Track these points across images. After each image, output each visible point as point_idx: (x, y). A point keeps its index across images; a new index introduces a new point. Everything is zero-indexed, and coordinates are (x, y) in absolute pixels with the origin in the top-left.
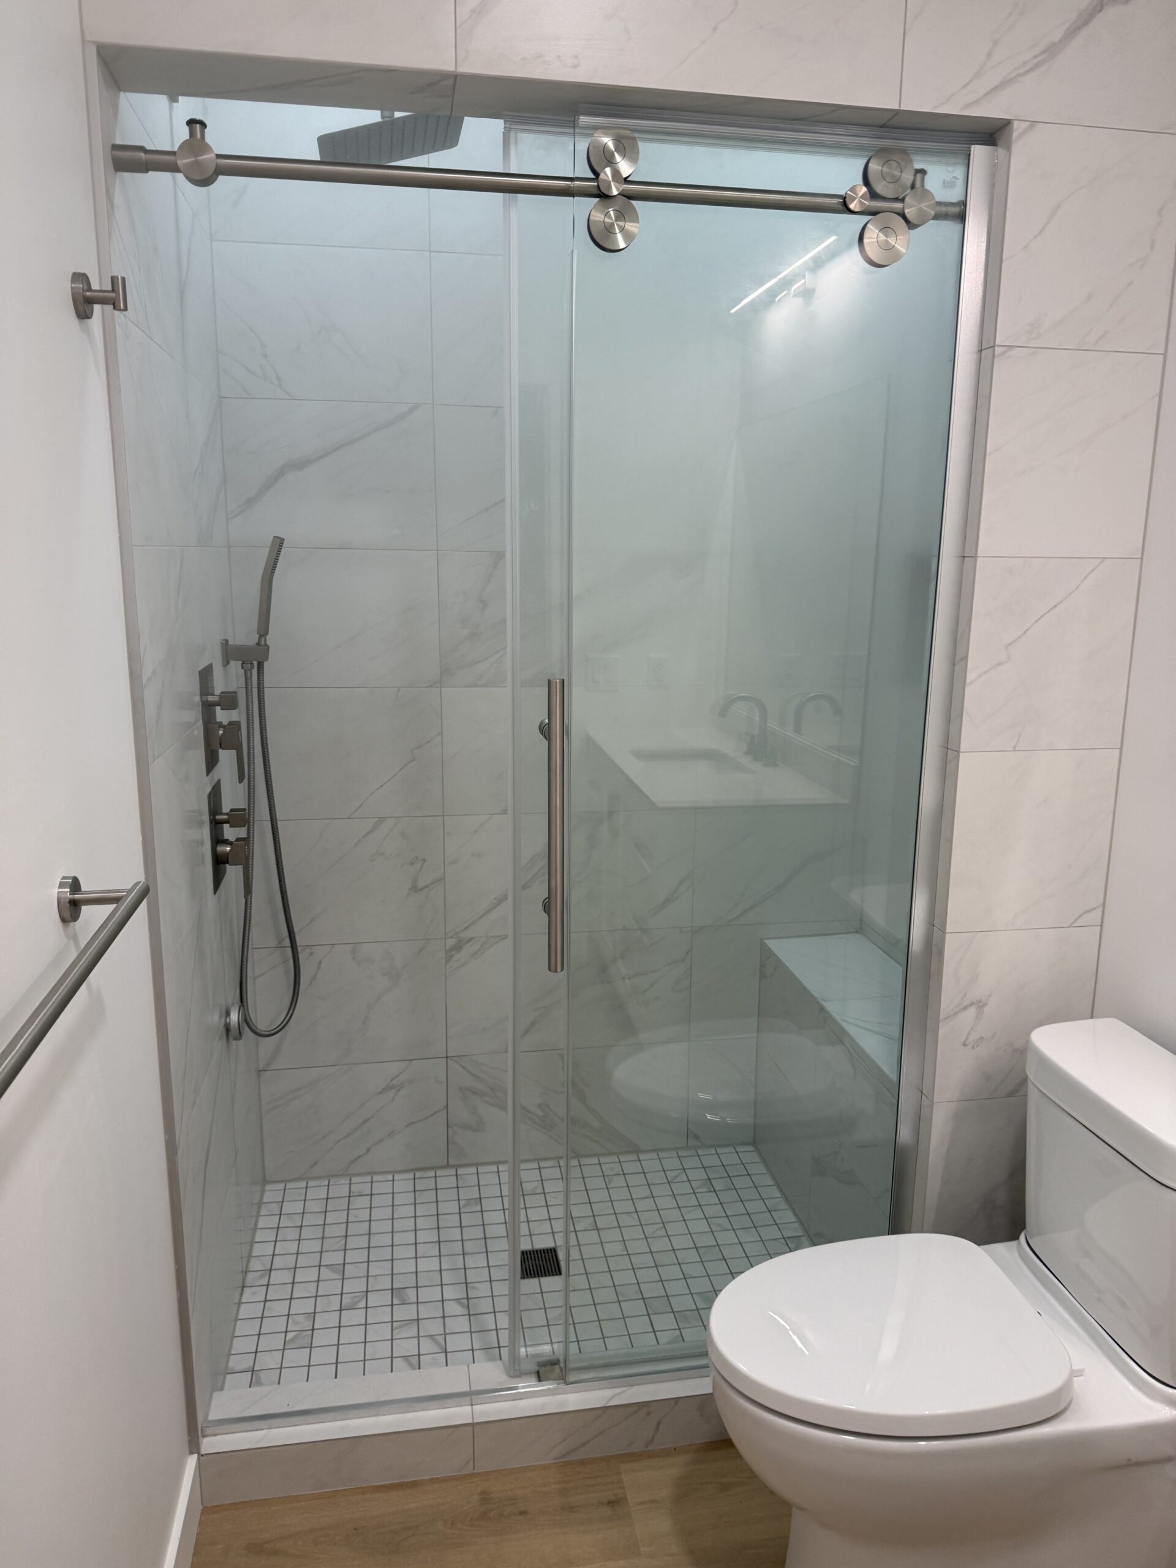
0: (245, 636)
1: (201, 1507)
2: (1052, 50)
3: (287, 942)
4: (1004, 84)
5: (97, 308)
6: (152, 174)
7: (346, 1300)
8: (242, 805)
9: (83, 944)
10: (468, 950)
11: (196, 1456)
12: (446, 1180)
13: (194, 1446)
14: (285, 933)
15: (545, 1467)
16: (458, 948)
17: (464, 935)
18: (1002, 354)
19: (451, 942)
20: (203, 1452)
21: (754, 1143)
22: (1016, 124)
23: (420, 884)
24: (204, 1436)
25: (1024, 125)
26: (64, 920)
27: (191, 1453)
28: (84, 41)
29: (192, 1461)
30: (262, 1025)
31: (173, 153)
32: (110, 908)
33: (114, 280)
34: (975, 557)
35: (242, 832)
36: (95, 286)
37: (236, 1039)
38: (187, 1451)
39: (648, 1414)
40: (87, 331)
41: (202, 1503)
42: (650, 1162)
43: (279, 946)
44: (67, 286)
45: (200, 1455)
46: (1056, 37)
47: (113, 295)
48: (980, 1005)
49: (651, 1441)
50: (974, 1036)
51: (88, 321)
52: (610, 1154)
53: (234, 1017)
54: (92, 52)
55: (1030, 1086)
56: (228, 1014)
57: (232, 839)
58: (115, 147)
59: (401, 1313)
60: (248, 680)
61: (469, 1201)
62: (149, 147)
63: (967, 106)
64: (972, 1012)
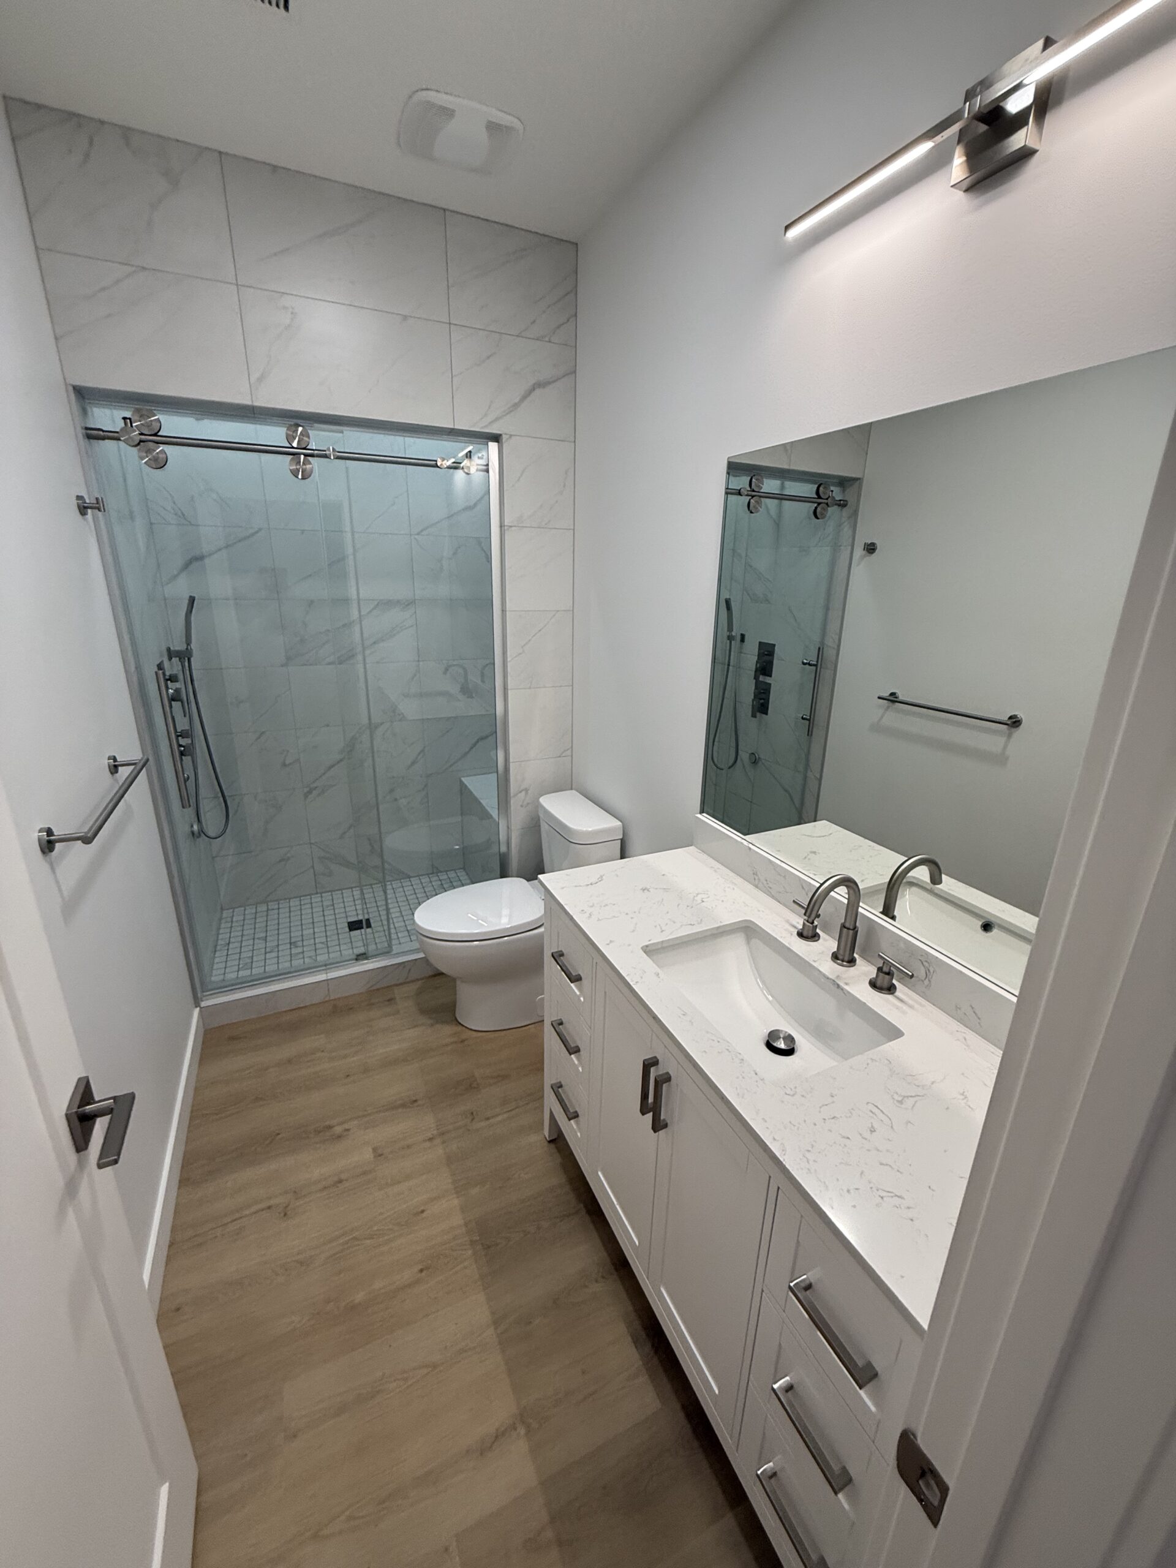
0: (178, 646)
1: (203, 1030)
2: (516, 406)
3: (220, 795)
4: (497, 419)
5: (89, 511)
6: (107, 441)
7: (268, 950)
8: (187, 727)
9: (121, 784)
10: (315, 792)
11: (198, 1009)
12: (316, 899)
13: (197, 1005)
14: (218, 790)
15: (361, 993)
16: (310, 792)
17: (312, 786)
18: (508, 529)
19: (306, 790)
20: (202, 1006)
21: (464, 869)
22: (504, 436)
23: (287, 762)
24: (202, 1001)
25: (508, 436)
26: (112, 773)
27: (196, 1007)
28: (66, 384)
29: (197, 1011)
30: (211, 834)
31: (117, 432)
32: (132, 767)
33: (97, 499)
34: (506, 611)
35: (189, 741)
36: (88, 501)
37: (198, 837)
38: (194, 1006)
39: (404, 967)
40: (85, 520)
41: (204, 1028)
42: (415, 881)
43: (216, 797)
44: (75, 502)
45: (201, 1008)
46: (517, 400)
47: (97, 505)
48: (526, 790)
49: (407, 978)
50: (525, 803)
51: (87, 516)
52: (397, 880)
53: (195, 827)
54: (71, 389)
55: (541, 821)
56: (192, 826)
57: (184, 744)
58: (87, 429)
59: (294, 951)
60: (183, 667)
61: (328, 906)
62: (104, 429)
63: (482, 428)
64: (523, 793)
